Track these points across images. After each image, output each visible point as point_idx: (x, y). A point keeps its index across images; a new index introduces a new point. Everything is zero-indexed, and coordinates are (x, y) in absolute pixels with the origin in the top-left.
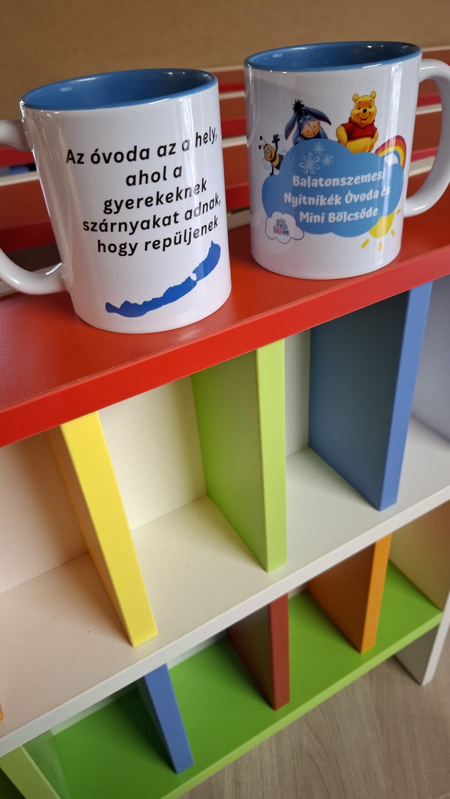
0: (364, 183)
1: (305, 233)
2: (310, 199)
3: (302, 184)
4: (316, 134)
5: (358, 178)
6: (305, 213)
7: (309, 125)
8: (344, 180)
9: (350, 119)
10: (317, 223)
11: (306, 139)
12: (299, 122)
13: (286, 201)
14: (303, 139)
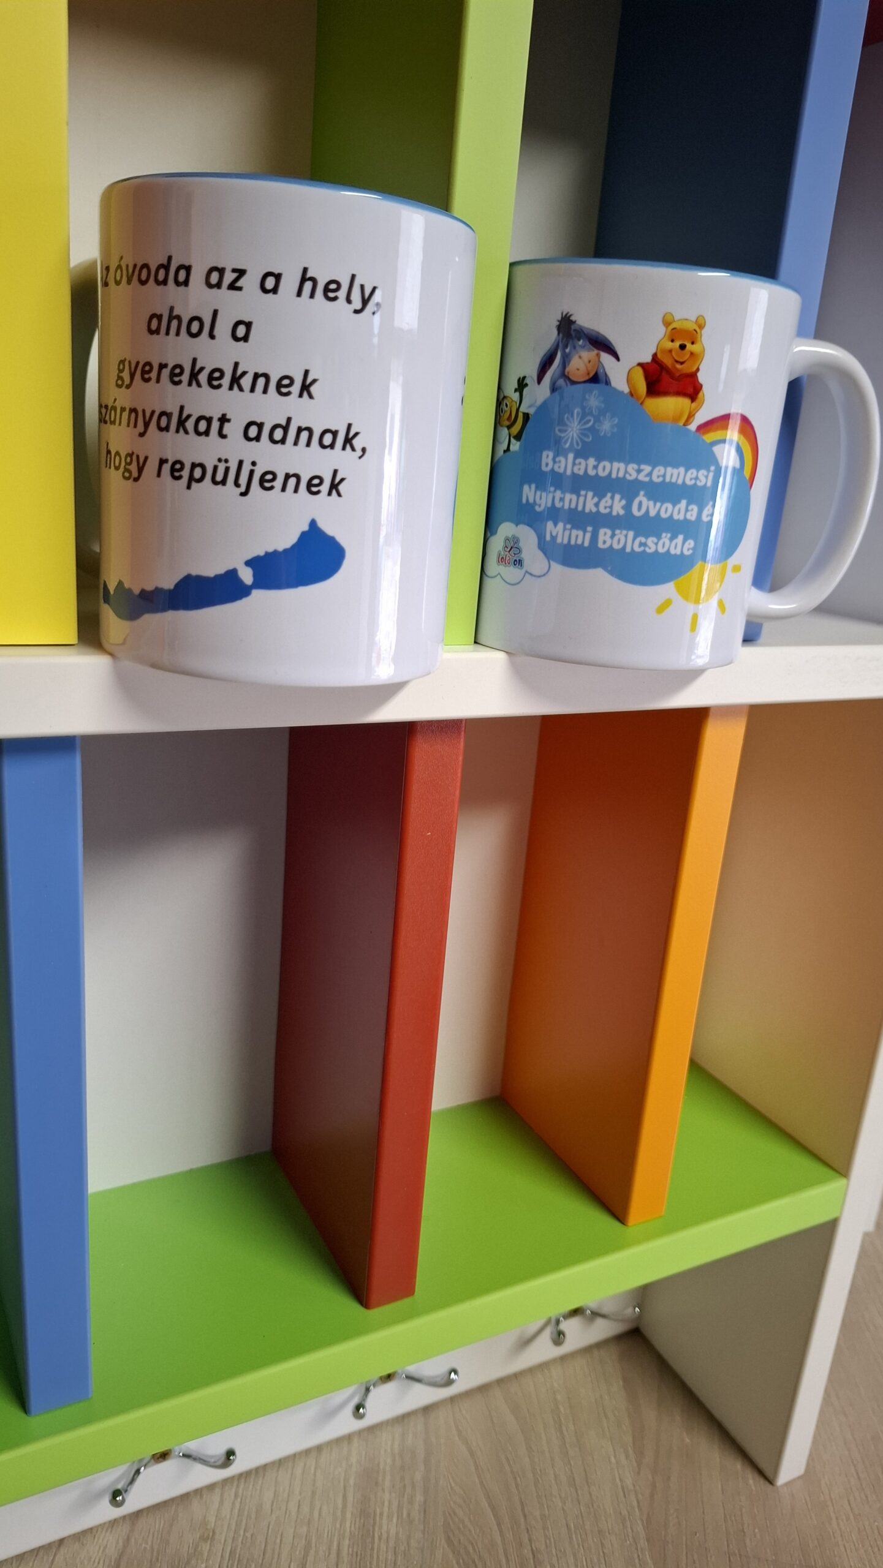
0: (671, 483)
1: (553, 564)
2: (568, 497)
3: (556, 468)
4: (592, 375)
5: (659, 471)
6: (556, 525)
7: (580, 357)
8: (633, 468)
9: (655, 356)
10: (577, 545)
11: (573, 382)
12: (563, 352)
13: (525, 499)
14: (569, 384)
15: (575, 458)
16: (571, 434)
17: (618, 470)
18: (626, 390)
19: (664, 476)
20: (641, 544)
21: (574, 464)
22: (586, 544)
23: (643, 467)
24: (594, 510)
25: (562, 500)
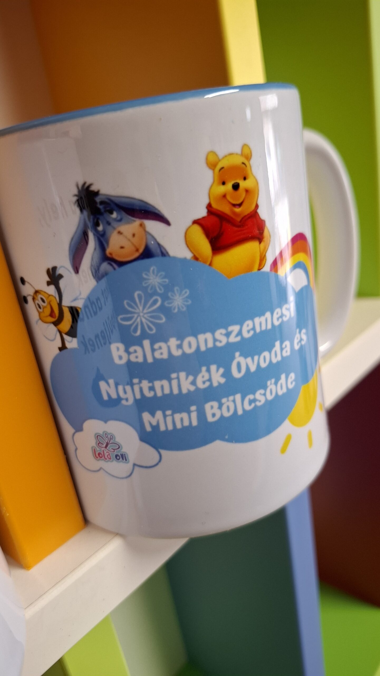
0: (262, 332)
1: (163, 452)
2: (157, 384)
3: (133, 358)
4: (141, 250)
5: (248, 325)
6: (153, 414)
7: (120, 233)
8: (221, 334)
9: (209, 206)
10: (184, 428)
11: (121, 264)
12: (96, 233)
13: (105, 397)
14: (115, 266)
15: (152, 344)
16: (139, 320)
17: (206, 341)
18: (188, 255)
19: (254, 329)
20: (251, 402)
21: (153, 350)
22: (195, 423)
23: (230, 329)
24: (192, 388)
25: (152, 388)
